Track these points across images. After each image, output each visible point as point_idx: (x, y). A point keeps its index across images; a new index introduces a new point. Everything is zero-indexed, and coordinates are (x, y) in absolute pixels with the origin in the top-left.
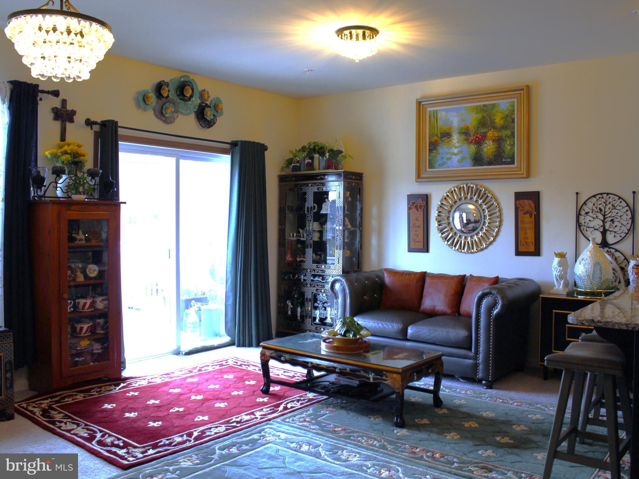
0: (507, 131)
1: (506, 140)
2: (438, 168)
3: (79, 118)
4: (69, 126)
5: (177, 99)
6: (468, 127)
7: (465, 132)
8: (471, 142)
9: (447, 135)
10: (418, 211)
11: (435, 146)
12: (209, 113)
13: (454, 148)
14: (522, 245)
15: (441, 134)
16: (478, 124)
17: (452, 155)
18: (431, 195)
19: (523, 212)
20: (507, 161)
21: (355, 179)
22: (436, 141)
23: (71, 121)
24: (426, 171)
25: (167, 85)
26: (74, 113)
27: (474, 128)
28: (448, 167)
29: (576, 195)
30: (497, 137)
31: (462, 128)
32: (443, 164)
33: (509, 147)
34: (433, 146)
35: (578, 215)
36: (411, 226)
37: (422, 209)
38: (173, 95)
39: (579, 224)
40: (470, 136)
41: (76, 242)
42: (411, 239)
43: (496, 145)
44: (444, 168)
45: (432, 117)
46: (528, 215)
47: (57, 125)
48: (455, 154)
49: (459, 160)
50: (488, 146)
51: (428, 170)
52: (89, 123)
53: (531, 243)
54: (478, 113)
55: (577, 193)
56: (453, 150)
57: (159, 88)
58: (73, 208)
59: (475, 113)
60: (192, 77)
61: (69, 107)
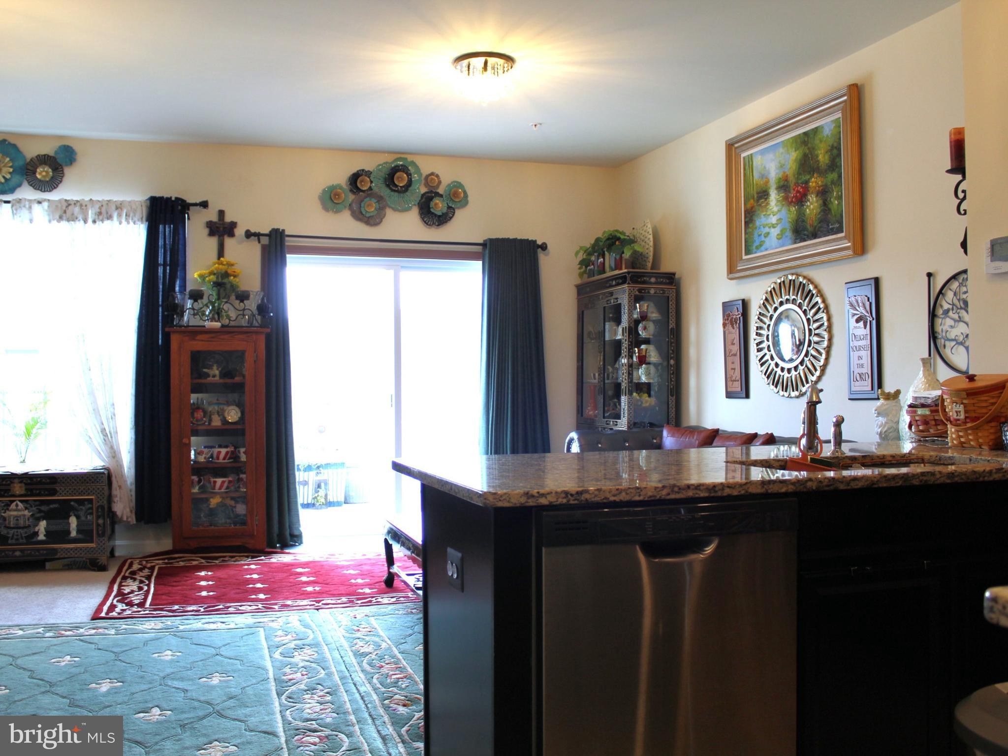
0: (834, 174)
1: (833, 191)
2: (756, 253)
3: (240, 231)
4: (229, 242)
5: (385, 192)
6: (787, 176)
7: (783, 186)
8: (792, 202)
9: (764, 194)
10: (734, 328)
11: (752, 216)
12: (439, 206)
13: (772, 216)
14: (855, 380)
15: (758, 193)
16: (799, 168)
17: (770, 227)
18: (749, 300)
19: (856, 317)
20: (834, 228)
21: (655, 283)
22: (752, 208)
23: (231, 234)
24: (741, 259)
25: (368, 174)
26: (233, 225)
27: (794, 176)
28: (766, 250)
29: (926, 278)
30: (821, 186)
31: (780, 179)
32: (761, 245)
33: (836, 202)
34: (750, 216)
35: (932, 316)
36: (727, 355)
37: (738, 325)
38: (379, 187)
39: (933, 335)
40: (790, 192)
41: (208, 379)
42: (728, 376)
43: (821, 202)
44: (762, 251)
45: (747, 167)
46: (861, 324)
47: (214, 242)
48: (774, 226)
49: (778, 235)
50: (811, 204)
51: (744, 257)
52: (249, 235)
53: (866, 374)
54: (798, 149)
55: (929, 275)
56: (771, 218)
57: (355, 179)
58: (199, 337)
59: (794, 149)
60: (410, 158)
61: (228, 219)
